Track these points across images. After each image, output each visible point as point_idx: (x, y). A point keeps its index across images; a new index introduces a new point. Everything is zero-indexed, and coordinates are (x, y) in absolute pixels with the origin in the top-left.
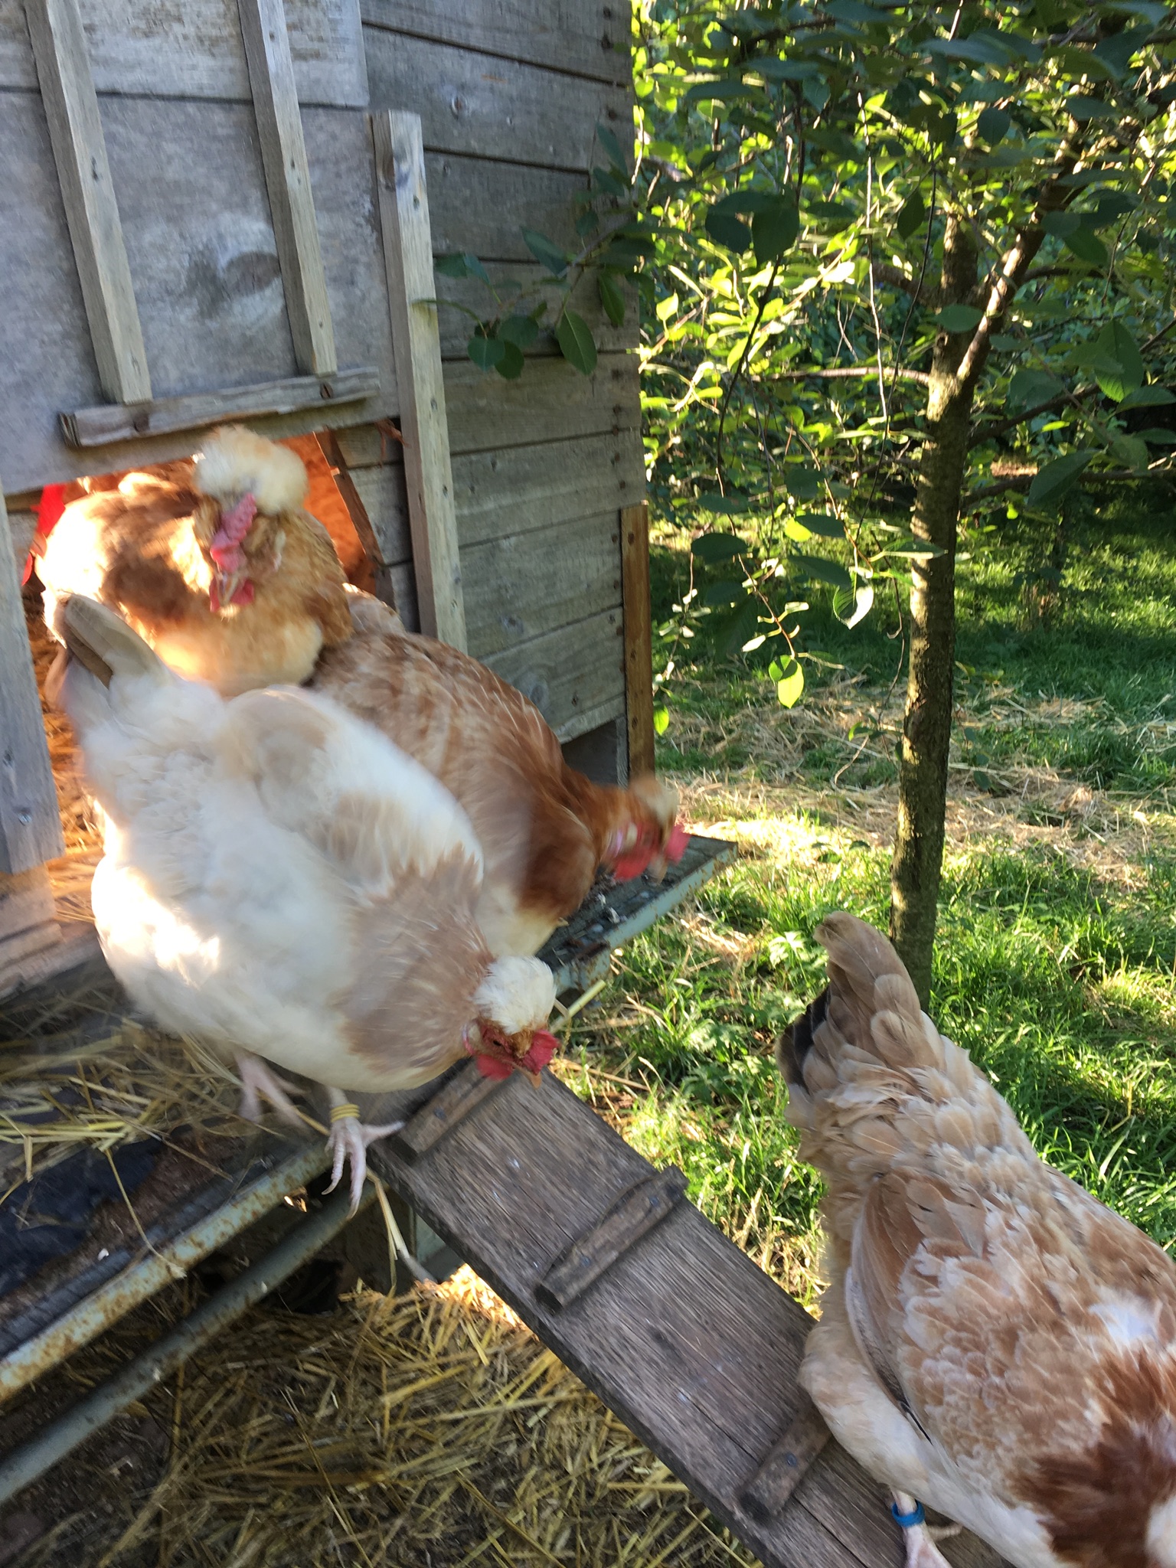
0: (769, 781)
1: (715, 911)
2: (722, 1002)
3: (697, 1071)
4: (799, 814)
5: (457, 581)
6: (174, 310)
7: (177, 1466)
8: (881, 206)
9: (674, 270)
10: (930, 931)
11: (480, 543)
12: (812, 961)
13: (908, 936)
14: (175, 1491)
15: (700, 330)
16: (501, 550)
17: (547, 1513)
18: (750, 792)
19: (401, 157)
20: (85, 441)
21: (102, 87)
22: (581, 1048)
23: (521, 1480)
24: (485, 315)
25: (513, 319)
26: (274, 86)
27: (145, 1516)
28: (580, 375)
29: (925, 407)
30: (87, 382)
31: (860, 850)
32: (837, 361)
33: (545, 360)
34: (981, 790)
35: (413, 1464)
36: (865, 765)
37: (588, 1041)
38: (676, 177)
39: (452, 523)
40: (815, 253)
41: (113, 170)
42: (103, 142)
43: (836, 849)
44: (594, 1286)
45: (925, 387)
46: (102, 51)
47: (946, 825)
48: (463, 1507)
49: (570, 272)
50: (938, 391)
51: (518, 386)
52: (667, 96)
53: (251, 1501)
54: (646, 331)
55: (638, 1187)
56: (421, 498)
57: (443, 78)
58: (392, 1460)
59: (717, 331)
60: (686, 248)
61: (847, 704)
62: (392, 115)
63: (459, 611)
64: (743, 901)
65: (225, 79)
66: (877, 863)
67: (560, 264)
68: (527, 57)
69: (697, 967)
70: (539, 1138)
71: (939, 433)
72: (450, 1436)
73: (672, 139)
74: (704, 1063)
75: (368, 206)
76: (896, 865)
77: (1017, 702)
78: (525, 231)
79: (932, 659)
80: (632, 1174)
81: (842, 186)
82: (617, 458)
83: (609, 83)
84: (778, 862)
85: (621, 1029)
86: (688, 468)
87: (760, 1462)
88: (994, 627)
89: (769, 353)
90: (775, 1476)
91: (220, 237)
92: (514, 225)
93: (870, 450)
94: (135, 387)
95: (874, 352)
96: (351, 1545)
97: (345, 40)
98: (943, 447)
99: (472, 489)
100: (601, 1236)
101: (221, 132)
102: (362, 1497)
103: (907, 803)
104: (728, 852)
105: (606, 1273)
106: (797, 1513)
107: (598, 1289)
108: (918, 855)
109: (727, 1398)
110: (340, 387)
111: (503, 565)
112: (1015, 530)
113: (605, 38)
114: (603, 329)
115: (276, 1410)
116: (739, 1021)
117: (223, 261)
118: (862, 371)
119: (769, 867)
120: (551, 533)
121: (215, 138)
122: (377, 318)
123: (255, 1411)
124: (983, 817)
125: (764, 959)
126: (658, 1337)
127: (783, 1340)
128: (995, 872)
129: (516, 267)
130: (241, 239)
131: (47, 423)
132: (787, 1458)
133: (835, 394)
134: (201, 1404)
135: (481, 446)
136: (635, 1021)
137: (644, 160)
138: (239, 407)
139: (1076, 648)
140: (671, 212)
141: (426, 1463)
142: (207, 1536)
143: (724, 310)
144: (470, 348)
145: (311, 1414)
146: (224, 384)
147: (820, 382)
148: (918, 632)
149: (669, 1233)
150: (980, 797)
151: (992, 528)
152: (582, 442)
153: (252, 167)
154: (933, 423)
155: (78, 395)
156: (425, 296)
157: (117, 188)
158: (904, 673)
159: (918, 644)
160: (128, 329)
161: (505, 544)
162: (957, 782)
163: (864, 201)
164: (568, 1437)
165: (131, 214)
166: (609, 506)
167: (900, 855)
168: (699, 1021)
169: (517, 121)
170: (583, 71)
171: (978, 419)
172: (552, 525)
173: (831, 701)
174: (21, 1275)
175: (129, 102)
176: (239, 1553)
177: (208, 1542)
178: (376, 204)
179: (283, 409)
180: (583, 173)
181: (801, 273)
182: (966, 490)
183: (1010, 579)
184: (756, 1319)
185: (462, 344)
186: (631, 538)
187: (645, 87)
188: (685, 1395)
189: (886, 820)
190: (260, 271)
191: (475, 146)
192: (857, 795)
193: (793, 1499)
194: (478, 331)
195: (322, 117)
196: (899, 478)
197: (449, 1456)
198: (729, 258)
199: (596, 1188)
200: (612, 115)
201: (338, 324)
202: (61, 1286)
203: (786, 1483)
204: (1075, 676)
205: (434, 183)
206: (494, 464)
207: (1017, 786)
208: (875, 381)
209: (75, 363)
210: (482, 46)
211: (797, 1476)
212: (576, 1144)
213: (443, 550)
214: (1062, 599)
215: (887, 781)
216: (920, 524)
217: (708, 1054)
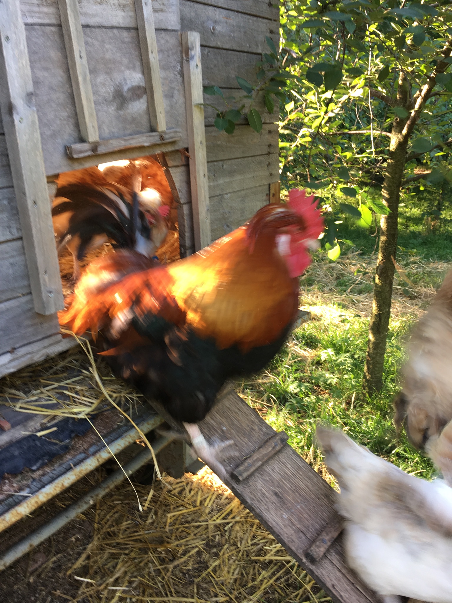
0: (322, 291)
1: (300, 340)
2: (302, 375)
3: (292, 400)
4: (334, 304)
5: (208, 210)
6: (107, 107)
7: (96, 538)
8: (375, 67)
9: (293, 92)
10: (384, 350)
11: (217, 196)
12: (338, 359)
13: (375, 351)
14: (95, 547)
15: (302, 115)
16: (224, 199)
17: (231, 561)
18: (315, 295)
19: (192, 49)
20: (75, 156)
21: (84, 24)
22: (248, 390)
23: (222, 549)
24: (221, 109)
25: (231, 111)
26: (146, 22)
27: (84, 556)
28: (256, 132)
29: (389, 146)
30: (75, 134)
31: (357, 318)
32: (355, 128)
33: (243, 126)
34: (405, 297)
35: (182, 541)
36: (360, 286)
37: (251, 388)
38: (295, 56)
39: (207, 188)
40: (348, 85)
41: (87, 55)
42: (84, 44)
43: (347, 317)
44: (252, 474)
45: (390, 138)
46: (84, 10)
47: (391, 310)
48: (200, 558)
49: (254, 93)
50: (394, 140)
51: (233, 136)
52: (292, 24)
53: (122, 552)
54: (281, 116)
55: (270, 439)
56: (195, 178)
57: (208, 18)
58: (175, 539)
59: (308, 115)
60: (297, 83)
61: (354, 262)
62: (189, 33)
63: (208, 222)
64: (311, 337)
65: (128, 20)
66: (364, 323)
67: (250, 90)
68: (240, 10)
69: (293, 361)
70: (233, 419)
71: (394, 156)
72: (196, 532)
73: (293, 41)
74: (294, 397)
75: (179, 68)
76: (371, 324)
77: (421, 262)
78: (237, 77)
79: (388, 244)
80: (268, 434)
81: (359, 60)
82: (269, 164)
83: (270, 20)
84: (325, 322)
85: (263, 383)
86: (295, 169)
87: (313, 542)
88: (413, 233)
89: (328, 125)
90: (318, 547)
91: (125, 79)
92: (233, 75)
93: (366, 163)
94: (93, 136)
95: (370, 124)
96: (159, 569)
97: (172, 4)
98: (396, 162)
99: (214, 175)
100: (256, 456)
101: (126, 40)
102: (163, 552)
103: (376, 300)
104: (307, 316)
105: (257, 470)
106: (326, 561)
107: (254, 475)
108: (380, 320)
109: (301, 518)
110: (166, 136)
111: (225, 204)
112: (423, 195)
113: (270, 2)
114: (265, 114)
115: (132, 520)
116: (308, 382)
117: (125, 89)
118: (365, 132)
119: (321, 324)
120: (243, 193)
121: (124, 42)
122: (182, 110)
123: (125, 519)
124: (405, 307)
125: (318, 359)
126: (276, 494)
127: (322, 497)
128: (410, 328)
129: (233, 90)
130: (132, 80)
131: (61, 149)
132: (323, 541)
133: (354, 141)
134: (105, 516)
135: (218, 159)
136: (268, 381)
137: (283, 49)
138: (130, 144)
139: (445, 242)
140: (292, 69)
141: (187, 541)
142: (106, 565)
143: (312, 107)
144: (215, 122)
145: (145, 521)
146: (125, 135)
147: (347, 136)
148: (383, 234)
149: (281, 456)
150: (405, 299)
151: (414, 194)
152: (256, 158)
153: (137, 53)
154: (392, 152)
155: (73, 139)
156: (199, 102)
157: (88, 62)
158: (377, 250)
159: (383, 238)
160: (91, 115)
161: (226, 196)
162: (396, 293)
163: (368, 65)
164: (240, 534)
165: (93, 71)
166: (266, 183)
167: (373, 320)
168: (293, 382)
169: (236, 35)
170: (261, 15)
171: (409, 151)
172: (244, 189)
173: (348, 261)
174: (46, 461)
175: (93, 29)
176: (118, 571)
177: (107, 566)
178: (182, 67)
179: (146, 144)
180: (260, 54)
181: (342, 93)
182: (404, 178)
183: (420, 214)
184: (313, 489)
185: (212, 120)
186: (274, 195)
187: (284, 20)
188: (285, 516)
189: (367, 307)
190: (139, 92)
191: (219, 44)
192: (357, 297)
193: (325, 556)
194: (218, 115)
195: (163, 34)
196: (378, 173)
197: (195, 539)
198: (314, 87)
199: (254, 438)
200: (271, 32)
201: (167, 112)
202: (60, 465)
203: (322, 550)
204: (444, 253)
205: (204, 58)
206: (223, 166)
207: (420, 295)
208: (370, 136)
209: (72, 127)
210: (223, 6)
211: (327, 547)
212: (247, 422)
213: (203, 199)
214: (440, 223)
215: (369, 292)
216: (385, 192)
217: (296, 394)
